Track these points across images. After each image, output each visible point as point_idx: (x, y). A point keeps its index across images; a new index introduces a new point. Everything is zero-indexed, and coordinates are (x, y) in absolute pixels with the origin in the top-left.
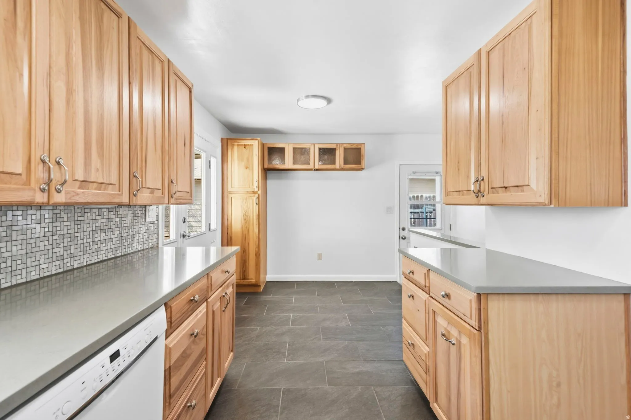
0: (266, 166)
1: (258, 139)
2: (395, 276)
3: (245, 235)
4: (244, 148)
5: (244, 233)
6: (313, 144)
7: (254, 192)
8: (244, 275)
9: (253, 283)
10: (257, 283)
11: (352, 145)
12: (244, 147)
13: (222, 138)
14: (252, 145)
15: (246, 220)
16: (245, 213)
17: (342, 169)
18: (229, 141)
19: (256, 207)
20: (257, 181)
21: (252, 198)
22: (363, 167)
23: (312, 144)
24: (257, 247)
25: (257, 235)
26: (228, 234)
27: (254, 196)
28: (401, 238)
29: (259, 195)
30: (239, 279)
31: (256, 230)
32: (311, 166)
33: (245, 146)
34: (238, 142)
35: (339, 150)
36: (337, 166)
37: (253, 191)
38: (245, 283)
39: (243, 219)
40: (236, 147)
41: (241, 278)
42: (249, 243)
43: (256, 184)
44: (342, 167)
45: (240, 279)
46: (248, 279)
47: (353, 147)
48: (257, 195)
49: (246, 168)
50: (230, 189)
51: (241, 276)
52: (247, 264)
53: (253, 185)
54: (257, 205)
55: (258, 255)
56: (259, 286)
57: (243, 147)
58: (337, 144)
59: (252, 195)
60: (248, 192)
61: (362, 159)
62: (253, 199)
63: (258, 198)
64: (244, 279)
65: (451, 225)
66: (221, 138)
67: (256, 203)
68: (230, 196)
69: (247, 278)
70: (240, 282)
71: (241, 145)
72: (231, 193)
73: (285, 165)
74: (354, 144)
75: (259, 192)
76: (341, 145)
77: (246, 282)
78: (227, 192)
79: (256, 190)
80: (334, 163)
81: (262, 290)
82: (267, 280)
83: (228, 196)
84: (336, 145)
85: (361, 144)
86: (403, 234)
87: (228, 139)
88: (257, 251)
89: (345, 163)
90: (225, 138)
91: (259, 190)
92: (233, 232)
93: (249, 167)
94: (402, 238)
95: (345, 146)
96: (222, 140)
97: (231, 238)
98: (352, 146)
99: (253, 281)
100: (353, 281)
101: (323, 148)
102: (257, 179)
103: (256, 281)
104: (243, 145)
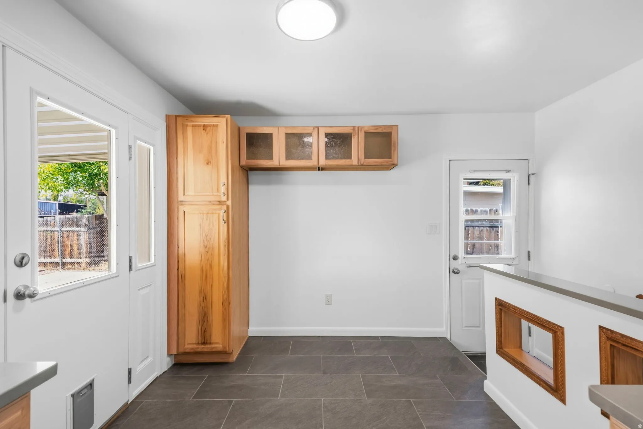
0: (243, 163)
1: (226, 116)
2: (443, 329)
3: (206, 271)
4: (203, 132)
5: (204, 268)
6: (316, 127)
7: (220, 203)
8: (204, 337)
9: (219, 349)
10: (225, 350)
11: (377, 127)
12: (204, 130)
13: (168, 115)
14: (217, 126)
15: (208, 247)
16: (206, 236)
17: (361, 167)
18: (179, 119)
19: (223, 226)
20: (224, 184)
21: (218, 212)
22: (395, 162)
23: (314, 128)
24: (225, 292)
25: (226, 272)
26: (178, 269)
27: (221, 209)
28: (451, 272)
29: (228, 207)
30: (196, 344)
31: (224, 263)
32: (313, 162)
33: (205, 127)
34: (193, 121)
35: (356, 137)
36: (354, 161)
37: (219, 200)
38: (206, 350)
39: (202, 245)
40: (190, 130)
41: (200, 342)
42: (212, 285)
43: (223, 189)
44: (362, 163)
45: (198, 343)
46: (211, 343)
47: (379, 130)
48: (225, 208)
49: (208, 164)
50: (181, 198)
51: (200, 338)
52: (209, 319)
53: (218, 191)
54: (225, 223)
55: (226, 304)
56: (231, 354)
57: (202, 128)
58: (354, 127)
59: (218, 207)
60: (210, 202)
61: (394, 151)
62: (219, 215)
63: (227, 212)
64: (204, 343)
65: (529, 253)
66: (166, 115)
67: (224, 220)
68: (182, 209)
69: (209, 341)
70: (198, 348)
71: (199, 126)
72: (182, 204)
73: (273, 162)
74: (381, 127)
75: (229, 203)
76: (360, 128)
77: (207, 348)
78: (177, 203)
79: (224, 198)
80: (350, 157)
81: (234, 359)
82: (250, 334)
83: (178, 208)
84: (352, 128)
85: (391, 127)
86: (455, 265)
87: (177, 116)
88: (225, 297)
89: (366, 157)
90: (173, 115)
91: (228, 199)
92: (187, 267)
93: (211, 161)
94: (454, 272)
95: (366, 129)
96: (168, 117)
97: (183, 277)
98: (377, 129)
99: (219, 347)
100: (378, 337)
101: (331, 134)
102: (226, 182)
103: (224, 347)
104: (203, 125)
